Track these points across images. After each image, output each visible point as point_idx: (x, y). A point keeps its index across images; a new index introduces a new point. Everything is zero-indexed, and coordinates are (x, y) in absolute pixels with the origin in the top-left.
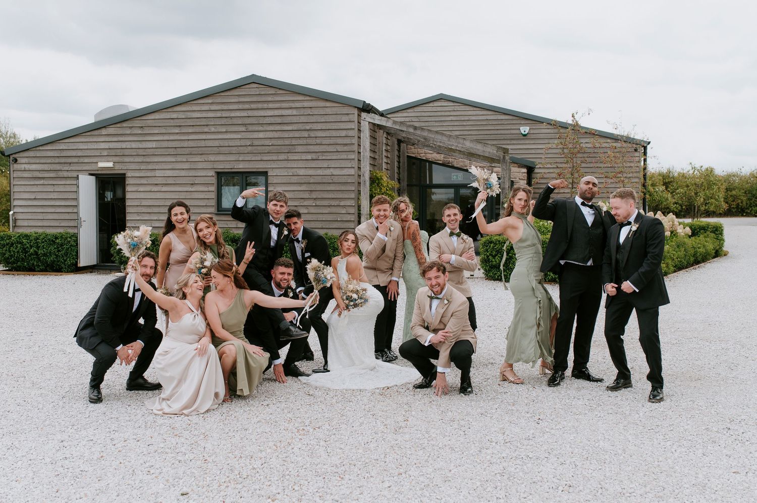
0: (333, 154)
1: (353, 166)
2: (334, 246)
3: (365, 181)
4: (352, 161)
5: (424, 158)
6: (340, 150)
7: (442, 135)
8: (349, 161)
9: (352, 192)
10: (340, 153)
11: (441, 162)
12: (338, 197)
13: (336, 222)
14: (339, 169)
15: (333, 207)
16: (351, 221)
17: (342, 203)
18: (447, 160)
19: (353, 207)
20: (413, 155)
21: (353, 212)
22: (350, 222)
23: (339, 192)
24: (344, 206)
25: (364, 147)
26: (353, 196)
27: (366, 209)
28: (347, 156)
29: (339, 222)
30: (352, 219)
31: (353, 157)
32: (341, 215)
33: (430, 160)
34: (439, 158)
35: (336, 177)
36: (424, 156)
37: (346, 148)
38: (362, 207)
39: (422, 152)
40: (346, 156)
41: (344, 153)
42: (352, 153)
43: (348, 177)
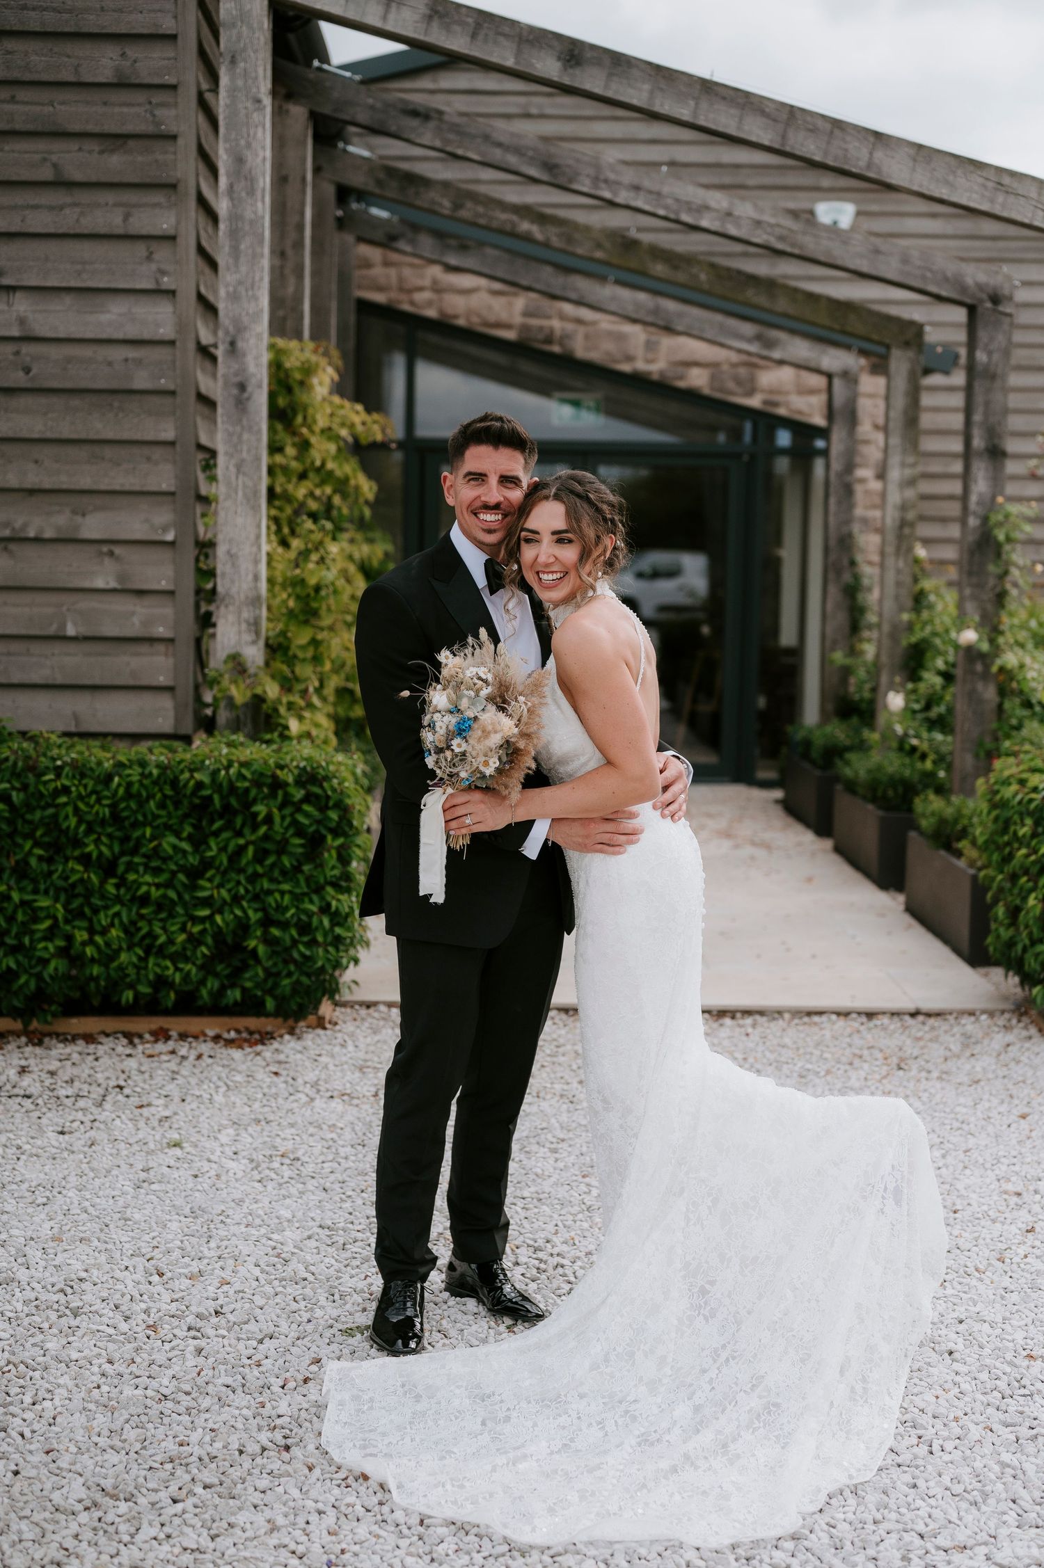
0: (30, 197)
1: (167, 283)
2: (53, 824)
3: (242, 387)
4: (162, 253)
5: (431, 313)
6: (78, 176)
7: (742, 107)
8: (141, 249)
9: (157, 453)
10: (85, 197)
11: (510, 335)
12: (64, 481)
13: (57, 648)
14: (68, 299)
15: (30, 551)
16: (152, 640)
17: (93, 526)
18: (541, 328)
19: (167, 554)
20: (379, 298)
21: (164, 585)
22: (144, 648)
23: (72, 451)
24: (107, 546)
25: (240, 160)
26: (163, 477)
27: (245, 565)
28: (127, 217)
29: (72, 647)
30: (161, 631)
31: (165, 222)
32: (86, 603)
33: (461, 322)
34: (504, 316)
35: (54, 352)
36: (430, 304)
37: (116, 164)
38: (221, 551)
39: (420, 283)
40: (118, 220)
41: (109, 197)
42: (158, 197)
43: (131, 353)
